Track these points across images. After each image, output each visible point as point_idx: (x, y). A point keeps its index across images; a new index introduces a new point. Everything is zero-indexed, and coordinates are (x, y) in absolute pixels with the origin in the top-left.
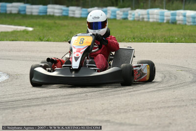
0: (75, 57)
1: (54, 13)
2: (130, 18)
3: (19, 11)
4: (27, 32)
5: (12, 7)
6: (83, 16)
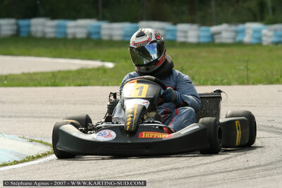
3: (89, 34)
4: (104, 70)
5: (76, 27)
6: (202, 40)
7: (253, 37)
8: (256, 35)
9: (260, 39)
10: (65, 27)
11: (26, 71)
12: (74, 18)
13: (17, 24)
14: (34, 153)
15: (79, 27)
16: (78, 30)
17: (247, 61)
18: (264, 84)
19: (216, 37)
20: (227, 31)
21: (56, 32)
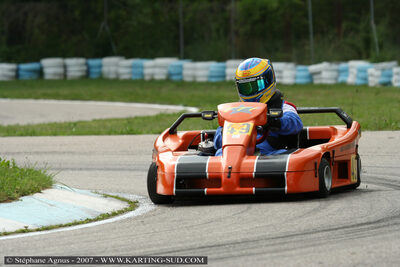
2: (397, 82)
3: (169, 75)
5: (154, 67)
6: (299, 81)
7: (357, 77)
8: (361, 75)
9: (366, 79)
10: (142, 67)
11: (97, 117)
12: (152, 57)
13: (87, 64)
14: (109, 210)
15: (157, 67)
16: (157, 70)
17: (352, 104)
18: (371, 130)
19: (315, 77)
20: (327, 70)
21: (131, 73)
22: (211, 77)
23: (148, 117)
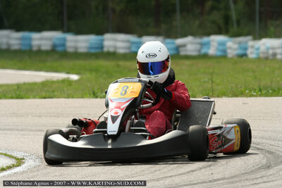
0: (112, 116)
1: (115, 47)
2: (252, 54)
3: (54, 46)
4: (69, 82)
5: (41, 39)
7: (217, 49)
8: (221, 48)
9: (225, 51)
10: (30, 39)
12: (39, 30)
15: (43, 39)
16: (43, 42)
17: (212, 74)
18: (228, 97)
19: (181, 49)
20: (192, 43)
21: (20, 44)
22: (91, 48)
23: (35, 84)
